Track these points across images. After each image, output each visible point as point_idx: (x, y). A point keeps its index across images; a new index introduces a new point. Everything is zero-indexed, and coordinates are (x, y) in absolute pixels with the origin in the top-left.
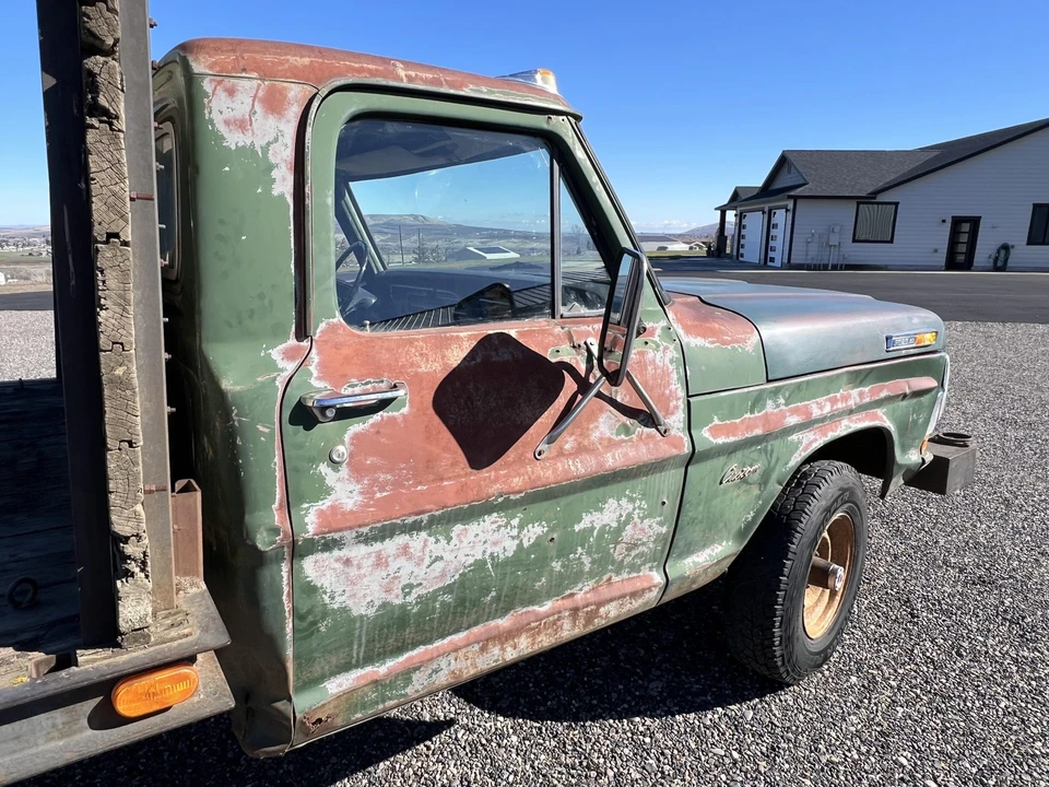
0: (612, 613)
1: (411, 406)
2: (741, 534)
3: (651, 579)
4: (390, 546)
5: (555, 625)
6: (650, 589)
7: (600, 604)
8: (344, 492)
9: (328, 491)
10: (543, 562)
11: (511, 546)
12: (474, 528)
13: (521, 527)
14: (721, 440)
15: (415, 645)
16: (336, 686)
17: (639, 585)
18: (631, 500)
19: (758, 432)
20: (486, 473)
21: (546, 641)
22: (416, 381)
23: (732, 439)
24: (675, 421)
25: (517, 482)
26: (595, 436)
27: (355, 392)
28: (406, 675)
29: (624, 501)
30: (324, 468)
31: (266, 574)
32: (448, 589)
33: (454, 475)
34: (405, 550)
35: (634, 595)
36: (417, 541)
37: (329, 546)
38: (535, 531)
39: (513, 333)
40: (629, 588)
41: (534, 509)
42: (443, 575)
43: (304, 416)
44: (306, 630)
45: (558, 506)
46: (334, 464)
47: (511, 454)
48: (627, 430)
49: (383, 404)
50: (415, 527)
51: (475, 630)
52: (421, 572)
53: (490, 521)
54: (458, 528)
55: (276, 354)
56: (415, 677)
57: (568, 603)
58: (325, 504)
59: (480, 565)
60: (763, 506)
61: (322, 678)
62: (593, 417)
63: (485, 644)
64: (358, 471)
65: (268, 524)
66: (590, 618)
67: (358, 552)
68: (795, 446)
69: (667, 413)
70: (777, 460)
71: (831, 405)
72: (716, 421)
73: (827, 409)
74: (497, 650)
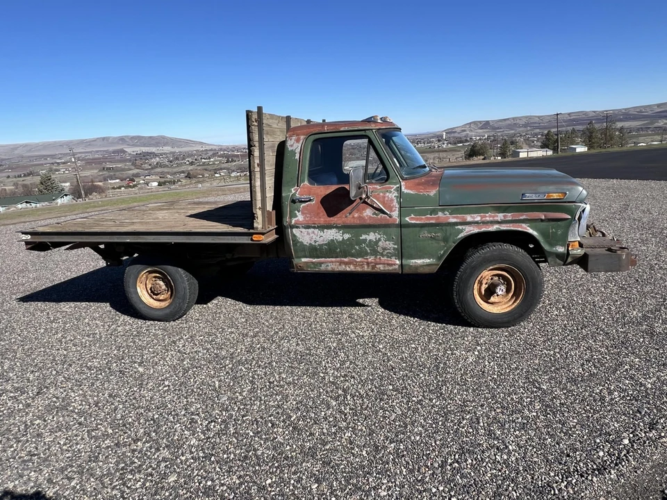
0: (381, 268)
1: (315, 202)
2: (439, 258)
3: (396, 262)
4: (311, 230)
5: (362, 266)
6: (394, 265)
7: (376, 264)
8: (300, 217)
9: (297, 216)
10: (352, 245)
11: (341, 239)
12: (329, 231)
13: (343, 234)
14: (413, 222)
15: (321, 258)
16: (304, 260)
17: (390, 262)
18: (379, 234)
19: (433, 222)
20: (331, 218)
21: (359, 269)
22: (317, 196)
23: (418, 222)
24: (395, 214)
25: (339, 222)
26: (365, 214)
27: (304, 197)
28: (321, 263)
29: (376, 234)
30: (296, 212)
31: (287, 230)
32: (326, 244)
33: (323, 218)
34: (313, 232)
35: (388, 264)
36: (316, 231)
37: (297, 227)
38: (347, 236)
39: (346, 187)
40: (386, 262)
41: (346, 230)
42: (323, 241)
43: (293, 201)
44: (295, 245)
45: (354, 231)
46: (299, 211)
47: (339, 215)
48: (375, 214)
49: (310, 200)
50: (314, 228)
51: (338, 259)
52: (318, 239)
53: (334, 230)
54: (325, 230)
55: (292, 189)
56: (323, 265)
57: (366, 260)
58: (296, 219)
59: (332, 240)
60: (447, 250)
61: (301, 257)
62: (364, 209)
63: (341, 263)
64: (303, 214)
65: (286, 220)
66: (374, 267)
67: (303, 230)
68: (462, 231)
69: (391, 211)
70: (451, 234)
71: (482, 218)
72: (412, 216)
73: (478, 219)
74: (344, 266)
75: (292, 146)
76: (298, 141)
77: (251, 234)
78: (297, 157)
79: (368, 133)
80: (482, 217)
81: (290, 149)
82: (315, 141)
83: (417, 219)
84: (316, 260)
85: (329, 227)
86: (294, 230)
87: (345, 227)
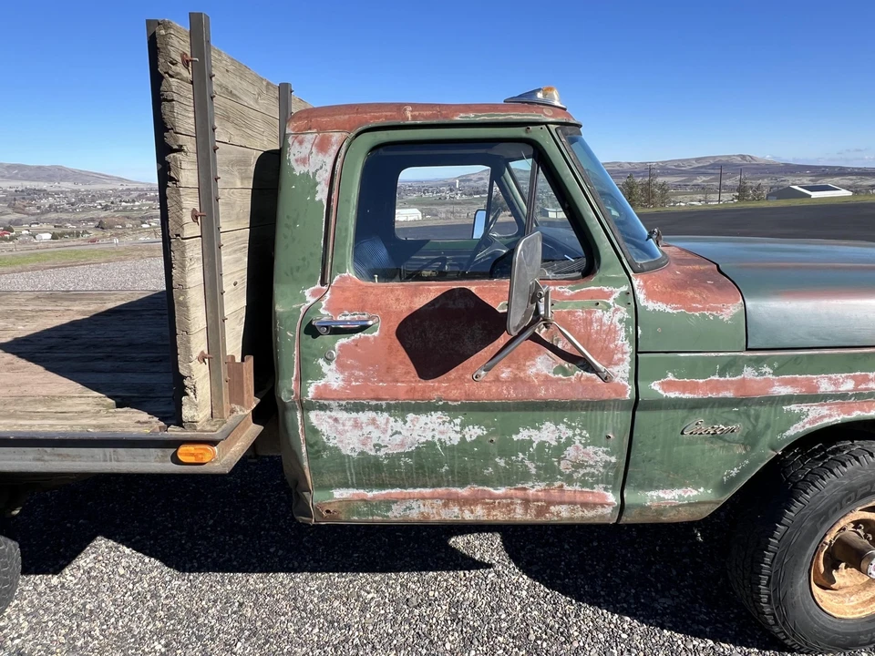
0: (562, 513)
1: (380, 333)
2: (723, 487)
3: (606, 497)
4: (364, 417)
5: (509, 507)
6: (602, 505)
7: (550, 503)
8: (332, 378)
9: (323, 375)
10: (486, 457)
11: (456, 439)
12: (423, 418)
13: (463, 426)
14: (672, 395)
15: (393, 487)
16: (340, 494)
17: (591, 499)
18: (569, 427)
19: (729, 394)
20: (430, 383)
21: (500, 516)
22: (387, 315)
23: (687, 396)
24: (621, 372)
25: (455, 393)
26: (532, 371)
27: (345, 318)
28: (388, 503)
29: (562, 427)
30: (321, 362)
31: (289, 415)
32: (408, 455)
33: (406, 379)
34: (373, 422)
35: (585, 505)
36: (382, 418)
37: (323, 408)
38: (473, 432)
40: (579, 498)
41: (473, 416)
42: (402, 445)
43: (312, 330)
44: (314, 455)
45: (497, 418)
46: (328, 361)
47: (453, 374)
48: (565, 372)
49: (363, 328)
50: (377, 409)
51: (439, 490)
52: (386, 438)
53: (436, 417)
54: (411, 416)
55: (307, 292)
56: (394, 507)
57: (520, 493)
58: (321, 383)
59: (430, 444)
60: (748, 468)
61: (331, 487)
62: (530, 356)
63: (448, 501)
64: (342, 367)
65: (288, 388)
66: (541, 511)
67: (343, 415)
68: (799, 418)
69: (610, 363)
70: (768, 426)
71: (857, 385)
72: (671, 377)
73: (848, 386)
74: (456, 509)
75: (304, 161)
76: (322, 146)
77: (176, 443)
78: (322, 195)
79: (537, 134)
80: (858, 381)
81: (299, 169)
82: (375, 148)
83: (684, 388)
84: (375, 492)
85: (424, 407)
86: (314, 416)
87: (472, 409)
